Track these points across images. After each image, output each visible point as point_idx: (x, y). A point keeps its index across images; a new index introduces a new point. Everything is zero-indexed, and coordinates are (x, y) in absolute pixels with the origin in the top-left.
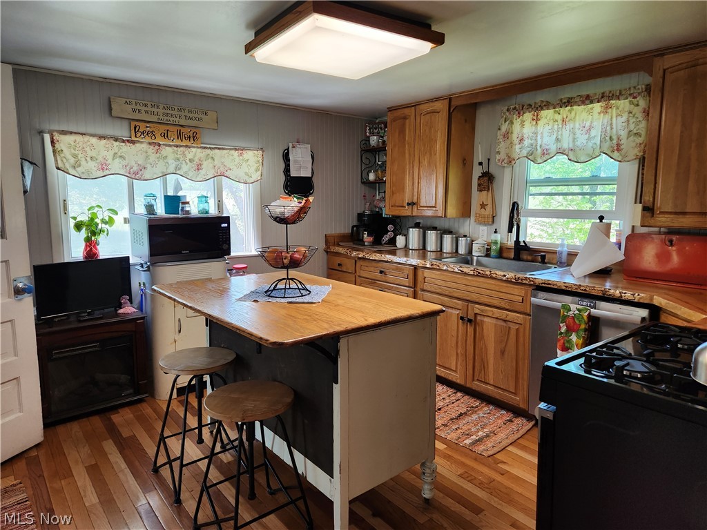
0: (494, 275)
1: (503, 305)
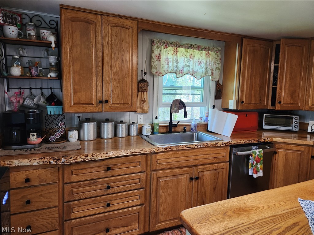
0: (210, 145)
1: (215, 161)
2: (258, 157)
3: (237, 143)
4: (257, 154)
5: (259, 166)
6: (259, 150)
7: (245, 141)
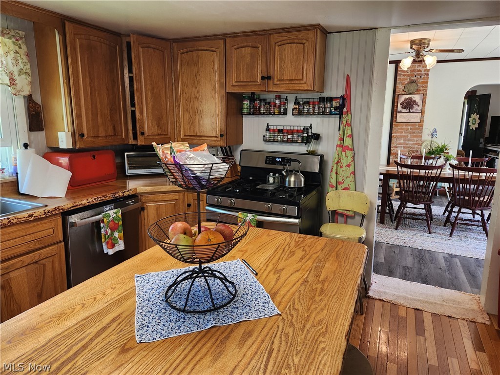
2: (114, 221)
3: (75, 206)
4: (111, 217)
5: (116, 234)
6: (115, 211)
7: (90, 200)
